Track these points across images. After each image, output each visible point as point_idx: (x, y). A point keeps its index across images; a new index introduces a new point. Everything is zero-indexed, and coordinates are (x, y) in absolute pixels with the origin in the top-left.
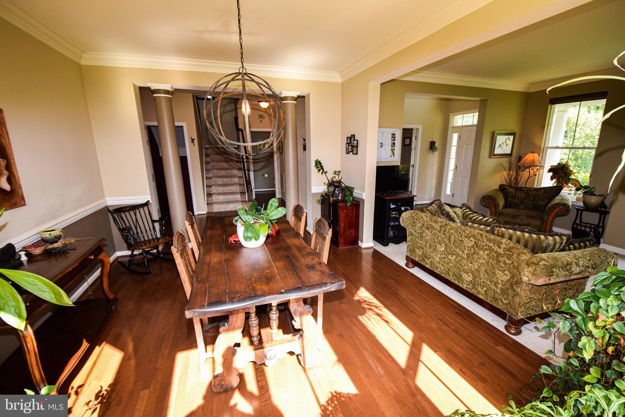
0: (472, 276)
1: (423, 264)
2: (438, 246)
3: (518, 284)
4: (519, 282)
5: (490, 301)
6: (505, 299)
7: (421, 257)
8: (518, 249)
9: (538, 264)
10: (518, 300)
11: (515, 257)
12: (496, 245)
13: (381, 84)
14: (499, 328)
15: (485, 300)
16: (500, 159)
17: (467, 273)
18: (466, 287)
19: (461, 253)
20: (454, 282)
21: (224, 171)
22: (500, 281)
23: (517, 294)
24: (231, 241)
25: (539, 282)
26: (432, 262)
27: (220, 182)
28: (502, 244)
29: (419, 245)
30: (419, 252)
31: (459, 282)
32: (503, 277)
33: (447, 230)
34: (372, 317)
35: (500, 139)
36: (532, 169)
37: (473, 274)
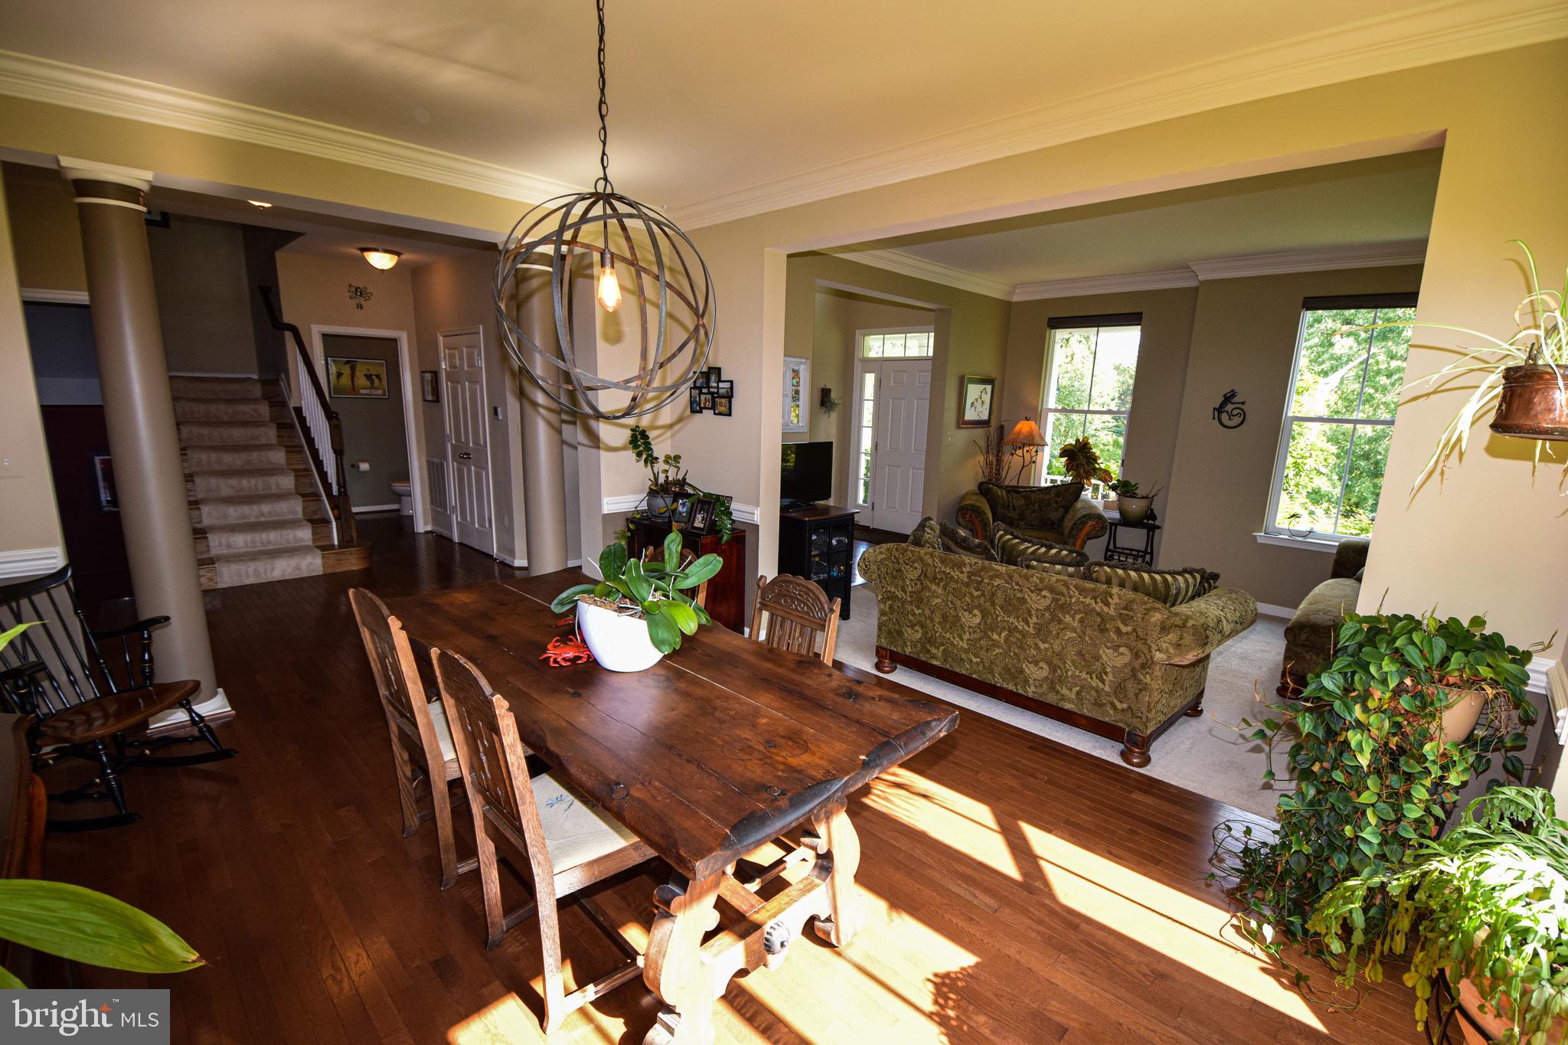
0: (1047, 669)
1: (923, 659)
2: (965, 617)
3: (1145, 669)
4: (1148, 665)
5: (1088, 711)
6: (1121, 702)
7: (919, 645)
8: (1145, 603)
9: (1184, 626)
10: (1147, 698)
11: (1140, 619)
12: (1098, 600)
13: (789, 256)
14: (1110, 760)
15: (1077, 711)
16: (973, 430)
17: (1036, 663)
18: (1033, 692)
19: (1022, 623)
20: (1005, 685)
21: (236, 456)
22: (1108, 670)
23: (1144, 688)
24: (555, 661)
25: (1188, 659)
26: (950, 652)
27: (226, 491)
28: (1112, 598)
29: (912, 618)
30: (914, 635)
31: (1016, 685)
32: (1115, 659)
33: (986, 581)
34: (890, 794)
35: (973, 391)
36: (1028, 451)
37: (1050, 663)
